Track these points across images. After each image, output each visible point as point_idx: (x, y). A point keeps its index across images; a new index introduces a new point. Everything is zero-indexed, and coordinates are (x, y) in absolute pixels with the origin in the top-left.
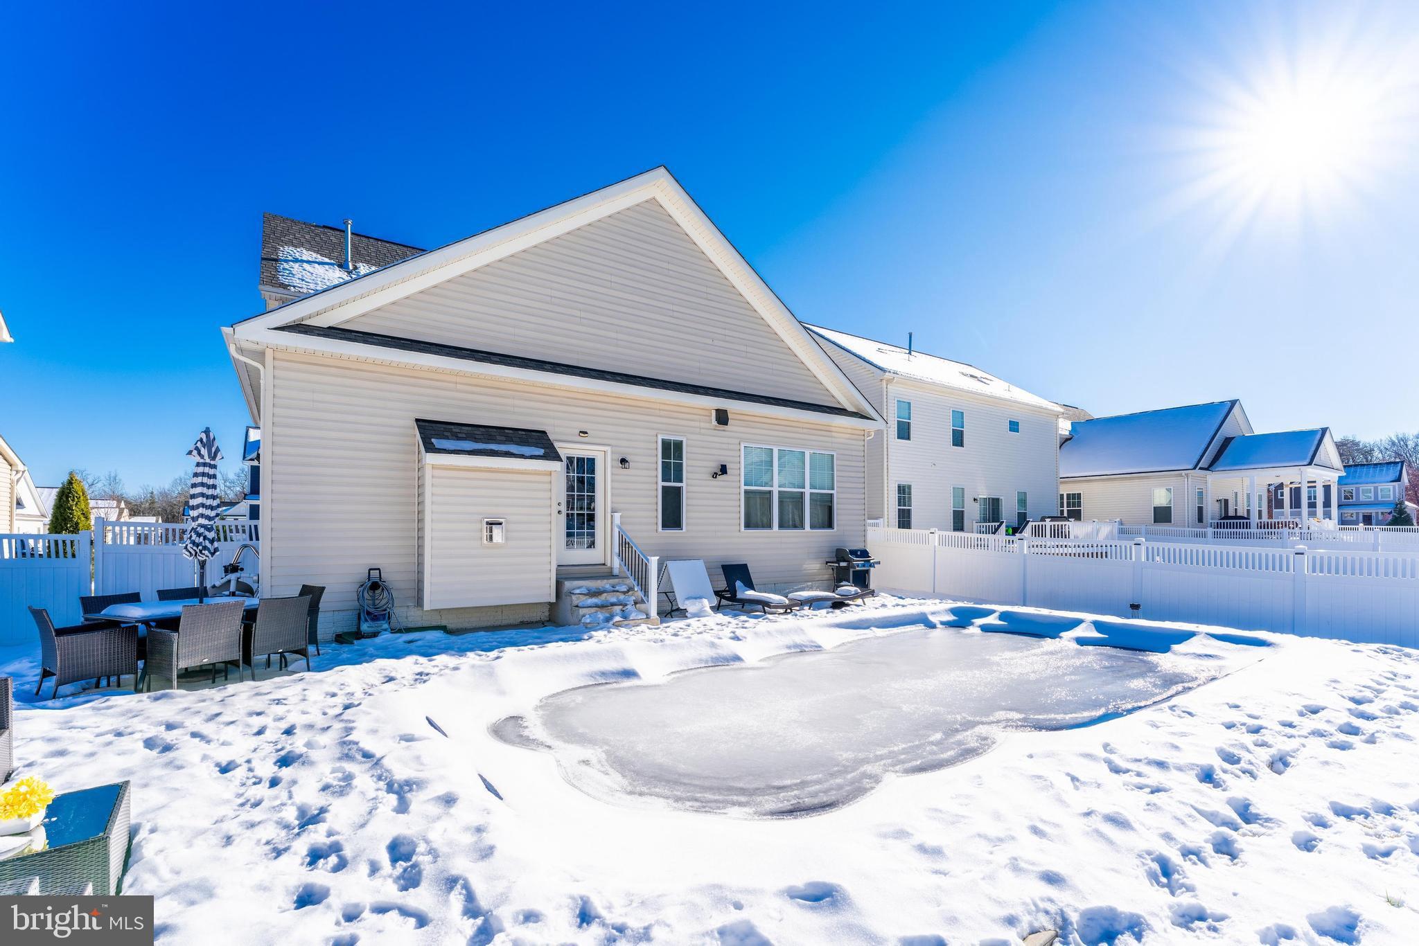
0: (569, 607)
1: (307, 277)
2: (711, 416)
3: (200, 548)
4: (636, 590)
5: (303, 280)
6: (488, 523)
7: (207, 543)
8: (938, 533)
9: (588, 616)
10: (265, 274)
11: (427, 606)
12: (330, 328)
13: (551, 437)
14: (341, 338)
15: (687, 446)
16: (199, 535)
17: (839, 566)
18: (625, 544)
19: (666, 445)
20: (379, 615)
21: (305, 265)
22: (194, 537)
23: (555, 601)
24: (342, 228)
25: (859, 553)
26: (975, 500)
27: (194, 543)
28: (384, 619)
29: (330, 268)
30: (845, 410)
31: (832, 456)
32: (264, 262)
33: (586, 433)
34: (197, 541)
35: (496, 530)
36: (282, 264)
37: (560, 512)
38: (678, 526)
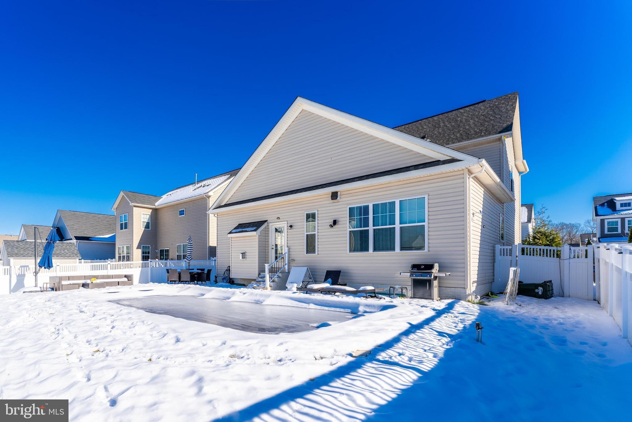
6: (241, 253)
11: (231, 277)
15: (318, 214)
19: (308, 216)
25: (422, 267)
30: (438, 161)
31: (424, 198)
33: (279, 218)
37: (273, 248)
38: (314, 252)
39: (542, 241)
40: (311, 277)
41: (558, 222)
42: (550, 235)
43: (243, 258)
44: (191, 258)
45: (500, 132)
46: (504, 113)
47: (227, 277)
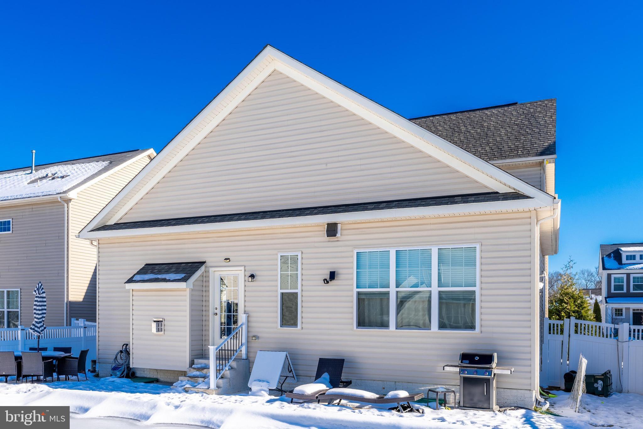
2: (324, 230)
6: (155, 321)
12: (115, 224)
15: (302, 259)
25: (477, 358)
31: (474, 248)
33: (229, 259)
37: (216, 314)
38: (295, 324)
39: (570, 306)
40: (292, 369)
41: (554, 271)
42: (579, 299)
43: (158, 330)
44: (43, 328)
45: (542, 154)
46: (543, 126)
47: (122, 364)
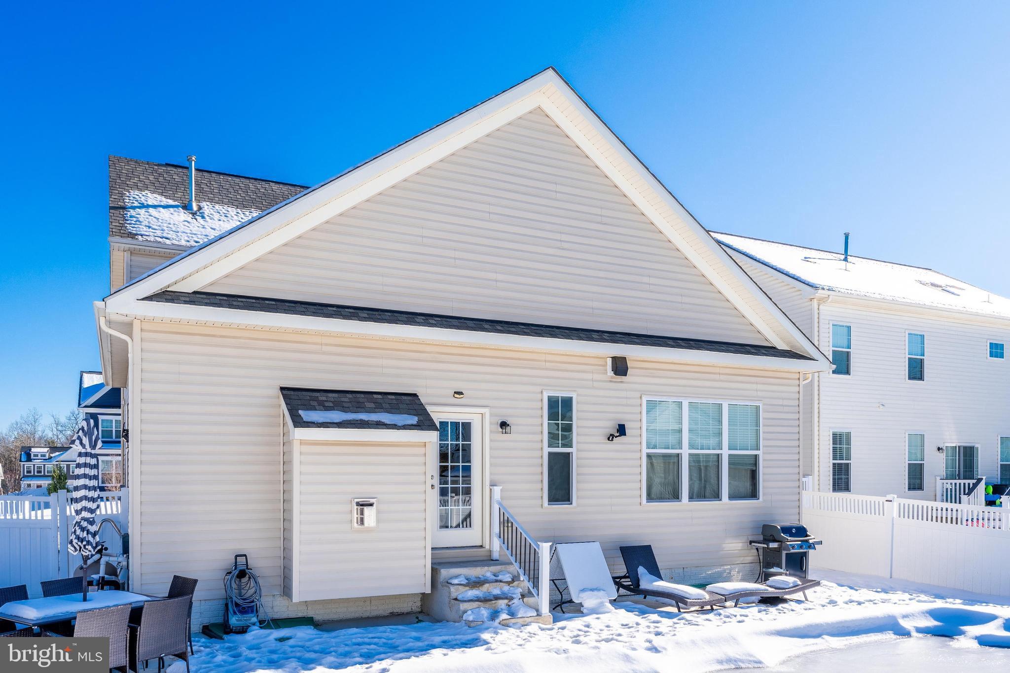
0: (447, 600)
1: (154, 223)
2: (606, 365)
3: (84, 543)
4: (522, 579)
5: (149, 227)
6: (358, 504)
7: (90, 538)
8: (897, 501)
9: (469, 612)
10: (113, 224)
11: (296, 598)
12: (195, 293)
13: (423, 400)
14: (207, 304)
15: (578, 403)
16: (83, 529)
17: (768, 548)
18: (506, 522)
19: (553, 403)
20: (247, 607)
21: (151, 210)
22: (78, 532)
23: (430, 592)
24: (187, 165)
25: (794, 531)
26: (939, 449)
27: (78, 538)
28: (252, 612)
29: (175, 211)
30: (775, 348)
31: (757, 408)
32: (112, 211)
33: (461, 393)
34: (81, 536)
35: (367, 510)
36: (129, 211)
37: (433, 487)
38: (567, 500)
